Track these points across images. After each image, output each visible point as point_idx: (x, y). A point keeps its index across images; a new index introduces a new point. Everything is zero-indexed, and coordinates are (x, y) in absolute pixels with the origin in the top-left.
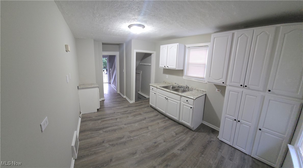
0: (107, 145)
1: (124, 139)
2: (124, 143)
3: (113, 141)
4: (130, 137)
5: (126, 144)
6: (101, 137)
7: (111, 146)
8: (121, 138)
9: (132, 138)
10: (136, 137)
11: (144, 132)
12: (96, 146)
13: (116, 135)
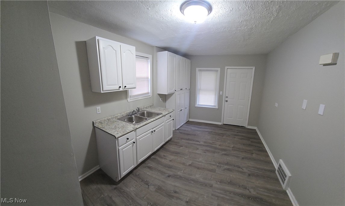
0: (245, 170)
1: (225, 167)
2: (227, 164)
3: (238, 171)
4: (217, 166)
5: (226, 163)
6: (252, 182)
7: (241, 167)
8: (228, 169)
9: (217, 164)
10: (213, 163)
11: (200, 164)
12: (258, 175)
13: (231, 176)
